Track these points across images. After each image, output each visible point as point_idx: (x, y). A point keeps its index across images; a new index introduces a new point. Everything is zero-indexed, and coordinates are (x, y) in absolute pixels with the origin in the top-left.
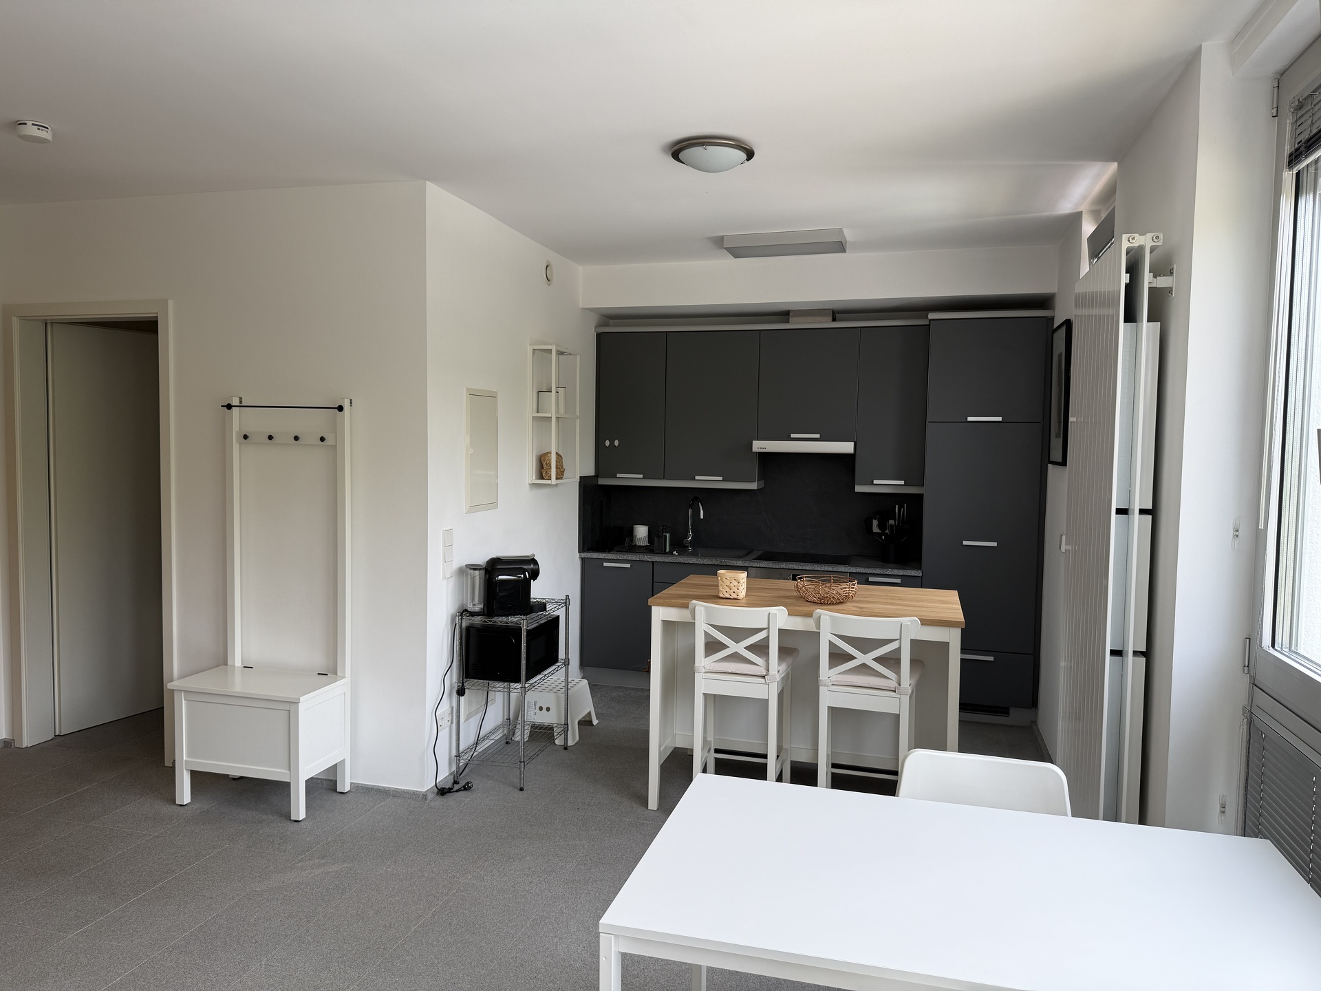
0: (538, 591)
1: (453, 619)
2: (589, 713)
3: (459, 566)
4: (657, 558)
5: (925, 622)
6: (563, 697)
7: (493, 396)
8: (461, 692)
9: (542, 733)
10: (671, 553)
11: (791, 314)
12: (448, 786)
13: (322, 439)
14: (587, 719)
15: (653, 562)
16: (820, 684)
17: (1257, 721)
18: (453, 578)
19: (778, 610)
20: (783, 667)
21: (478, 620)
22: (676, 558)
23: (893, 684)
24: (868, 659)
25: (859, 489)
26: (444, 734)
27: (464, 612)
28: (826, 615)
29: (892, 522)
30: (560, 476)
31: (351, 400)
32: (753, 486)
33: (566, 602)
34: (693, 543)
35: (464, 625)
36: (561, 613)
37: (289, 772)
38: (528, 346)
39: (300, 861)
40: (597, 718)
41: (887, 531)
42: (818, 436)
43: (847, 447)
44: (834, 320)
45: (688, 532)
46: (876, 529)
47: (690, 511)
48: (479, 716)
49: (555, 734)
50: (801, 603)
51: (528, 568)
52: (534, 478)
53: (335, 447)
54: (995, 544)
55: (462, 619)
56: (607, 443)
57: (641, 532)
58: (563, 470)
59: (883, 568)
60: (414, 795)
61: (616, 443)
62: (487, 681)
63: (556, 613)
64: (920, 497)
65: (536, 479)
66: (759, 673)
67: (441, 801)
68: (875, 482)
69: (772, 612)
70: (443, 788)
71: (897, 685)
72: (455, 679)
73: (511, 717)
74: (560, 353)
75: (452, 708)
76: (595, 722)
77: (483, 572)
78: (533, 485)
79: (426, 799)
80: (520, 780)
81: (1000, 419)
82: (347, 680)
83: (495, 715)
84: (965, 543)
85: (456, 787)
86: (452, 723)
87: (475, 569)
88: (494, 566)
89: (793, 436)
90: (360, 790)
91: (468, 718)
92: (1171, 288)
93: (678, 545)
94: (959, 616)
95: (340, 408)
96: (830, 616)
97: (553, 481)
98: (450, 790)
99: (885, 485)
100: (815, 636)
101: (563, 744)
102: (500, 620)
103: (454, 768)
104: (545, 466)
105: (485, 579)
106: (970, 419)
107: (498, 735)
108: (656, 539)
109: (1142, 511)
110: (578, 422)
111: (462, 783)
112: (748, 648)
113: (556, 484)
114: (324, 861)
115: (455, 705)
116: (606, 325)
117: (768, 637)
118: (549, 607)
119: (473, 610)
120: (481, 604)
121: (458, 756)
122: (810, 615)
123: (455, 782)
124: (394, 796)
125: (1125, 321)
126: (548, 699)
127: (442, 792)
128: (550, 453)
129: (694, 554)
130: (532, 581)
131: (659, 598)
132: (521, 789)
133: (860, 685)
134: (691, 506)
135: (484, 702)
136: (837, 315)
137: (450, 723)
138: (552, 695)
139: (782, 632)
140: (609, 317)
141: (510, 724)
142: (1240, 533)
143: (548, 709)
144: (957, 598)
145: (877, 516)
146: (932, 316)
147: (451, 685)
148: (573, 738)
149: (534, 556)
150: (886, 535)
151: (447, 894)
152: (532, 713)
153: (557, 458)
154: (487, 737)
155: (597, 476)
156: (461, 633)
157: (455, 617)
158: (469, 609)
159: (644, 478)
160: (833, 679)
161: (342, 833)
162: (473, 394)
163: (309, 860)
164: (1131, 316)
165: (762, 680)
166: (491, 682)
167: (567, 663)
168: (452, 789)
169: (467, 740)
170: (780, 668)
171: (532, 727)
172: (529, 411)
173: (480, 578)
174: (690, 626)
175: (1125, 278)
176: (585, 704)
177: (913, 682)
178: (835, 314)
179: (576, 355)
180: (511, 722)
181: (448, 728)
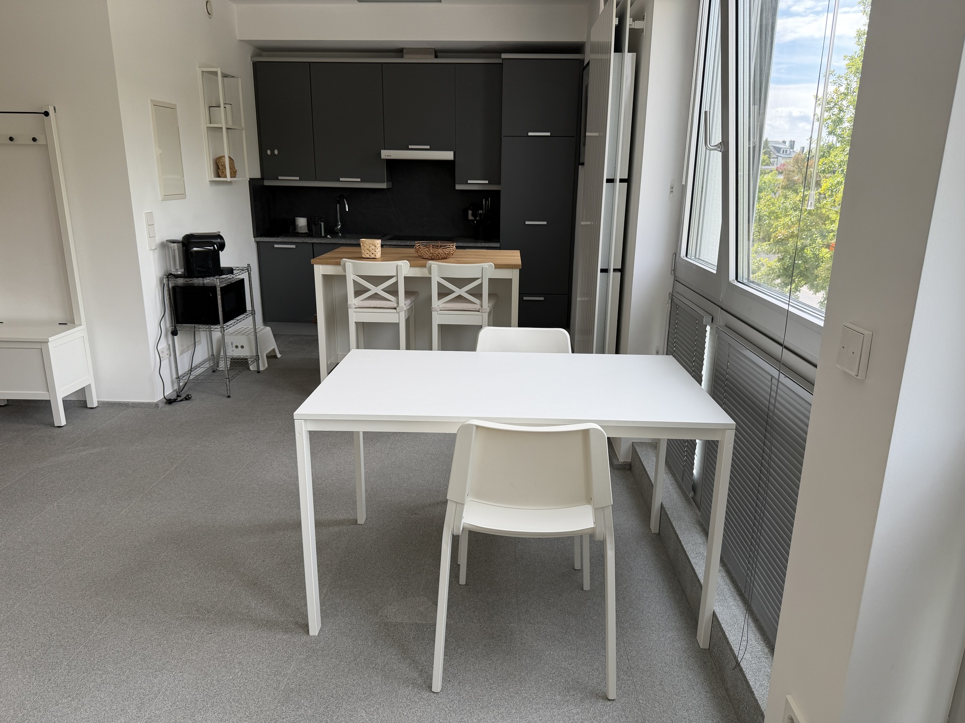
0: (226, 259)
1: (161, 280)
2: (274, 350)
3: (161, 241)
4: (315, 240)
5: (497, 266)
6: (253, 337)
7: (173, 108)
8: (174, 333)
9: (239, 364)
10: (326, 237)
11: (404, 51)
12: (174, 397)
13: (34, 140)
14: (273, 354)
15: (313, 243)
16: (432, 310)
17: (675, 299)
18: (157, 250)
19: (403, 263)
20: (408, 302)
21: (181, 281)
22: (329, 239)
23: (478, 307)
24: (462, 292)
25: (459, 187)
26: (165, 363)
27: (169, 276)
28: (435, 264)
29: (480, 212)
30: (234, 174)
31: (54, 107)
32: (384, 186)
33: (248, 269)
34: (341, 230)
35: (170, 286)
36: (245, 276)
37: (48, 393)
38: (198, 69)
39: (68, 449)
40: (280, 354)
41: (478, 218)
42: (428, 147)
43: (448, 155)
44: (436, 57)
45: (337, 222)
46: (470, 217)
47: (338, 205)
48: (190, 352)
49: (249, 362)
50: (418, 260)
51: (216, 242)
52: (213, 176)
53: (46, 146)
54: (545, 223)
55: (168, 280)
56: (269, 152)
57: (302, 222)
58: (235, 170)
59: (475, 242)
60: (148, 405)
61: (276, 152)
62: (193, 325)
63: (241, 277)
64: (499, 191)
65: (215, 177)
66: (392, 306)
67: (169, 408)
68: (469, 182)
69: (399, 264)
70: (170, 399)
71: (480, 307)
72: (168, 324)
73: (215, 354)
74: (225, 76)
75: (169, 346)
76: (279, 356)
77: (180, 245)
78: (212, 182)
79: (158, 407)
80: (227, 390)
81: (548, 134)
82: (83, 327)
83: (202, 353)
84: (527, 223)
85: (179, 399)
86: (170, 356)
87: (174, 242)
88: (188, 241)
89: (410, 147)
90: (104, 405)
91: (182, 353)
92: (643, 29)
93: (331, 231)
94: (519, 262)
95: (46, 114)
96: (438, 265)
97: (229, 179)
98: (175, 400)
99: (476, 184)
100: (428, 280)
101: (256, 369)
102: (198, 281)
103: (176, 387)
104: (220, 167)
105: (183, 251)
106: (530, 134)
107: (207, 365)
108: (313, 226)
109: (622, 181)
110: (244, 132)
111: (183, 396)
112: (384, 290)
113: (231, 181)
114: (87, 447)
115: (171, 343)
116: (260, 55)
117: (397, 281)
118: (235, 272)
119: (176, 273)
120: (182, 269)
121: (178, 378)
122: (424, 266)
123: (178, 396)
124: (133, 407)
125: (615, 51)
126: (242, 340)
127: (169, 402)
128: (224, 157)
129: (342, 237)
130: (220, 251)
131: (319, 259)
132: (229, 397)
133: (458, 309)
134: (338, 202)
135: (193, 342)
136: (439, 54)
137: (168, 356)
138: (244, 338)
139: (406, 279)
140: (262, 49)
141: (214, 358)
142: (674, 190)
143: (242, 347)
144: (519, 254)
145: (471, 207)
146: (504, 56)
147: (166, 329)
148: (263, 365)
149: (220, 232)
150: (477, 221)
151: (183, 457)
152: (231, 350)
153: (230, 161)
154: (198, 366)
155: (262, 179)
156: (169, 290)
157: (163, 279)
158: (173, 273)
159: (300, 180)
160: (440, 306)
161: (97, 431)
162: (156, 105)
163: (75, 447)
164: (618, 49)
165: (395, 311)
166: (196, 325)
167: (253, 313)
168: (176, 399)
169: (183, 368)
170: (406, 302)
171: (231, 359)
172: (204, 124)
173: (179, 251)
174: (343, 278)
175: (615, 21)
176: (270, 343)
177: (491, 305)
178: (437, 53)
179: (237, 78)
180: (215, 357)
181: (167, 360)
